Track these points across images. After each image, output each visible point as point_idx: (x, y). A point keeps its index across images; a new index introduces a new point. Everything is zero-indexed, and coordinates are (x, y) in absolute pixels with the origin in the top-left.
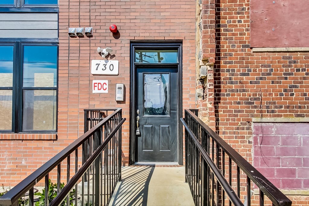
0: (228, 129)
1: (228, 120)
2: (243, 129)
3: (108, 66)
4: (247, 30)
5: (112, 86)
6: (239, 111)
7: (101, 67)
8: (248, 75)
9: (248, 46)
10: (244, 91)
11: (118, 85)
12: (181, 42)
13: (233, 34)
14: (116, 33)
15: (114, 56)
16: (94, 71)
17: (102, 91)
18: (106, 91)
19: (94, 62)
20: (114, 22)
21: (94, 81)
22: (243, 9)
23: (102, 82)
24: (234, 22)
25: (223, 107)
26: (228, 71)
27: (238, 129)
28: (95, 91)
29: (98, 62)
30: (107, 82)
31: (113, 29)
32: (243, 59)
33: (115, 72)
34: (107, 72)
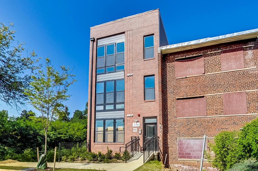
0: (171, 141)
1: (170, 138)
2: (175, 141)
3: (137, 125)
4: (175, 113)
5: (138, 130)
6: (174, 136)
7: (135, 125)
8: (176, 125)
9: (176, 117)
10: (175, 130)
11: (140, 130)
12: (157, 117)
13: (172, 114)
14: (139, 116)
15: (139, 121)
16: (133, 126)
17: (136, 131)
18: (137, 131)
19: (133, 123)
20: (139, 112)
21: (134, 129)
22: (174, 106)
23: (136, 129)
24: (172, 110)
25: (169, 135)
26: (170, 124)
27: (173, 141)
28: (134, 131)
29: (134, 123)
30: (137, 129)
31: (138, 115)
32: (175, 121)
33: (139, 126)
34: (137, 126)
